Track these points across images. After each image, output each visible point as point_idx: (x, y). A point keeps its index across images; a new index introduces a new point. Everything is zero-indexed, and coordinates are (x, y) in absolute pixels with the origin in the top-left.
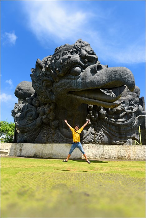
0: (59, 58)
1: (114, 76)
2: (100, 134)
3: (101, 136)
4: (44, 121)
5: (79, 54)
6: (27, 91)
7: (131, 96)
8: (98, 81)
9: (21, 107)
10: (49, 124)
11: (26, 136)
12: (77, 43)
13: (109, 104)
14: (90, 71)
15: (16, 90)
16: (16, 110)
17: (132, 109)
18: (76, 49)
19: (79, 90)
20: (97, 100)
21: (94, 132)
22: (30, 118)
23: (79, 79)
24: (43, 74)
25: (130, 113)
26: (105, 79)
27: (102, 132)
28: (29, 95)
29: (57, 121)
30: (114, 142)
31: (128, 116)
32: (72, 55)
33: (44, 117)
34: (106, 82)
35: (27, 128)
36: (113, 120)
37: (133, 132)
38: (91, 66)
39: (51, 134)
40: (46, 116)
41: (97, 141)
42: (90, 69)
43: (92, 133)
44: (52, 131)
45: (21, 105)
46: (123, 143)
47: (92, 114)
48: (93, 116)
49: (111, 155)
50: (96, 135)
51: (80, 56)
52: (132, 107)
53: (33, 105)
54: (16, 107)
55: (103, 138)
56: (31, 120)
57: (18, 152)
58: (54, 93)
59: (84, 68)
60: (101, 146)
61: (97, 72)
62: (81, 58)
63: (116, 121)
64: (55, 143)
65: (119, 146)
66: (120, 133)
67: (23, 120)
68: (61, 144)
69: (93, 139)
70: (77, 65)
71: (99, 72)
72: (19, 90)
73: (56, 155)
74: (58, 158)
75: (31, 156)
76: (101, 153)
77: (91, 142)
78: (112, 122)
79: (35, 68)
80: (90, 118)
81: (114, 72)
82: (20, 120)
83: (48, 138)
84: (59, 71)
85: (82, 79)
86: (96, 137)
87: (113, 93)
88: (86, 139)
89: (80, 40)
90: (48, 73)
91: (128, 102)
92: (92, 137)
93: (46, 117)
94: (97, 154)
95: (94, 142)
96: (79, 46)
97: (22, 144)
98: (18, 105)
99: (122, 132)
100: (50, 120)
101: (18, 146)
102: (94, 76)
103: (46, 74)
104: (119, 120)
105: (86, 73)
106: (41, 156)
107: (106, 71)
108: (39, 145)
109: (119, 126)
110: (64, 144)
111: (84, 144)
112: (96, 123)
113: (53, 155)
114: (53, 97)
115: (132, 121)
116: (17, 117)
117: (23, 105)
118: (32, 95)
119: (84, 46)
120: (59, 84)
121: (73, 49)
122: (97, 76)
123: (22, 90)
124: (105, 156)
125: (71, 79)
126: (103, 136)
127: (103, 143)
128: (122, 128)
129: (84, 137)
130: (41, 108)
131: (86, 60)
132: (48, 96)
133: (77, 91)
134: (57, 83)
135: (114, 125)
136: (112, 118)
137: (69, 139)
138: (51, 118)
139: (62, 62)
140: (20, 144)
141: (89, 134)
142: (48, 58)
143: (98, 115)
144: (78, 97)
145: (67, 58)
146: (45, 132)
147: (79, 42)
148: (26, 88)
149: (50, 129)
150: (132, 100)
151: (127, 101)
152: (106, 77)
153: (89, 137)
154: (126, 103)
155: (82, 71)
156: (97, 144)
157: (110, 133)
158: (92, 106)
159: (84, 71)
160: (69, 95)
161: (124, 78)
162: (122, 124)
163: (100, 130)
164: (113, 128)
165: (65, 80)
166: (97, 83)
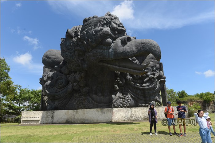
0: (91, 30)
1: (143, 47)
2: (128, 98)
3: (128, 100)
4: (75, 88)
5: (109, 27)
6: (55, 59)
7: (152, 63)
8: (128, 52)
9: (50, 75)
10: (79, 90)
11: (56, 103)
12: (106, 16)
13: (139, 71)
14: (120, 42)
15: (44, 59)
16: (45, 79)
17: (154, 74)
18: (106, 21)
19: (111, 60)
20: (127, 68)
21: (121, 96)
22: (60, 86)
23: (111, 49)
24: (74, 44)
25: (153, 78)
26: (135, 50)
27: (129, 96)
28: (58, 63)
29: (87, 88)
30: (140, 105)
31: (151, 81)
32: (103, 27)
33: (75, 84)
34: (135, 52)
35: (57, 95)
36: (138, 84)
37: (155, 95)
38: (121, 38)
39: (82, 100)
40: (76, 83)
41: (125, 104)
42: (120, 41)
43: (120, 98)
44: (83, 97)
45: (50, 74)
46: (148, 105)
47: (119, 80)
48: (121, 82)
49: (138, 117)
50: (124, 99)
51: (110, 29)
52: (154, 72)
53: (62, 73)
54: (45, 75)
55: (130, 102)
56: (61, 88)
57: (50, 119)
58: (86, 62)
59: (114, 39)
60: (129, 109)
61: (127, 44)
62: (112, 31)
63: (141, 86)
64: (86, 108)
65: (145, 108)
66: (144, 97)
67: (53, 88)
68: (92, 110)
69: (121, 103)
70: (109, 37)
71: (128, 43)
72: (47, 59)
73: (88, 120)
74: (90, 122)
75: (63, 122)
76: (129, 115)
77: (120, 106)
78: (138, 87)
79: (65, 38)
80: (118, 84)
81: (143, 43)
82: (50, 88)
83: (79, 104)
84: (92, 42)
85: (113, 50)
86: (124, 101)
87: (137, 61)
88: (115, 103)
89: (109, 13)
90: (80, 43)
91: (151, 69)
92: (120, 101)
93: (77, 85)
94: (126, 117)
95: (122, 106)
96: (109, 19)
97: (53, 111)
98: (47, 74)
99: (147, 95)
100: (81, 87)
101: (49, 113)
102: (124, 47)
103: (78, 44)
104: (144, 85)
105: (117, 44)
106: (73, 122)
107: (135, 42)
108: (71, 112)
109: (144, 90)
110: (95, 110)
111: (114, 109)
112: (123, 88)
113: (85, 120)
114: (85, 66)
115: (155, 85)
116: (47, 86)
117: (52, 73)
118: (61, 63)
119: (113, 19)
120: (91, 54)
121: (103, 22)
122: (127, 47)
123: (50, 58)
124: (132, 118)
125: (103, 49)
126: (130, 100)
127: (131, 106)
128: (146, 92)
129: (113, 101)
130: (71, 76)
131: (116, 32)
132: (80, 65)
133: (109, 60)
134: (89, 53)
135: (139, 89)
136: (137, 83)
137: (99, 104)
138: (82, 85)
139: (94, 33)
140: (51, 111)
141: (118, 98)
142: (78, 29)
143: (125, 81)
144: (109, 65)
145: (99, 30)
146: (75, 98)
147: (108, 15)
148: (54, 57)
149: (80, 95)
150: (154, 67)
151: (150, 67)
152: (136, 48)
153: (118, 102)
154: (149, 70)
155: (113, 42)
156: (125, 107)
157: (136, 96)
158: (120, 73)
159: (115, 42)
160: (101, 64)
161: (152, 49)
162: (146, 89)
163: (127, 95)
164: (139, 92)
165: (97, 51)
166: (128, 54)
